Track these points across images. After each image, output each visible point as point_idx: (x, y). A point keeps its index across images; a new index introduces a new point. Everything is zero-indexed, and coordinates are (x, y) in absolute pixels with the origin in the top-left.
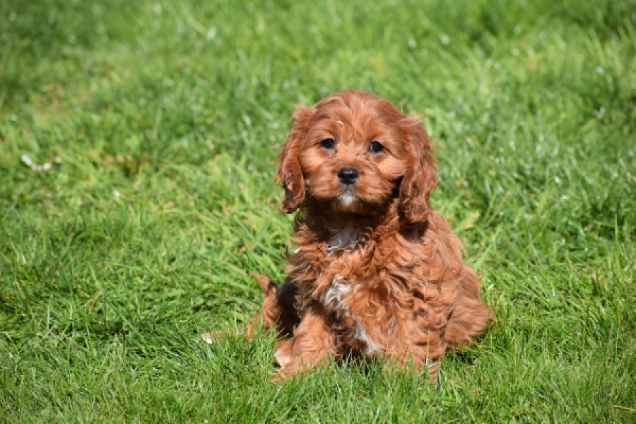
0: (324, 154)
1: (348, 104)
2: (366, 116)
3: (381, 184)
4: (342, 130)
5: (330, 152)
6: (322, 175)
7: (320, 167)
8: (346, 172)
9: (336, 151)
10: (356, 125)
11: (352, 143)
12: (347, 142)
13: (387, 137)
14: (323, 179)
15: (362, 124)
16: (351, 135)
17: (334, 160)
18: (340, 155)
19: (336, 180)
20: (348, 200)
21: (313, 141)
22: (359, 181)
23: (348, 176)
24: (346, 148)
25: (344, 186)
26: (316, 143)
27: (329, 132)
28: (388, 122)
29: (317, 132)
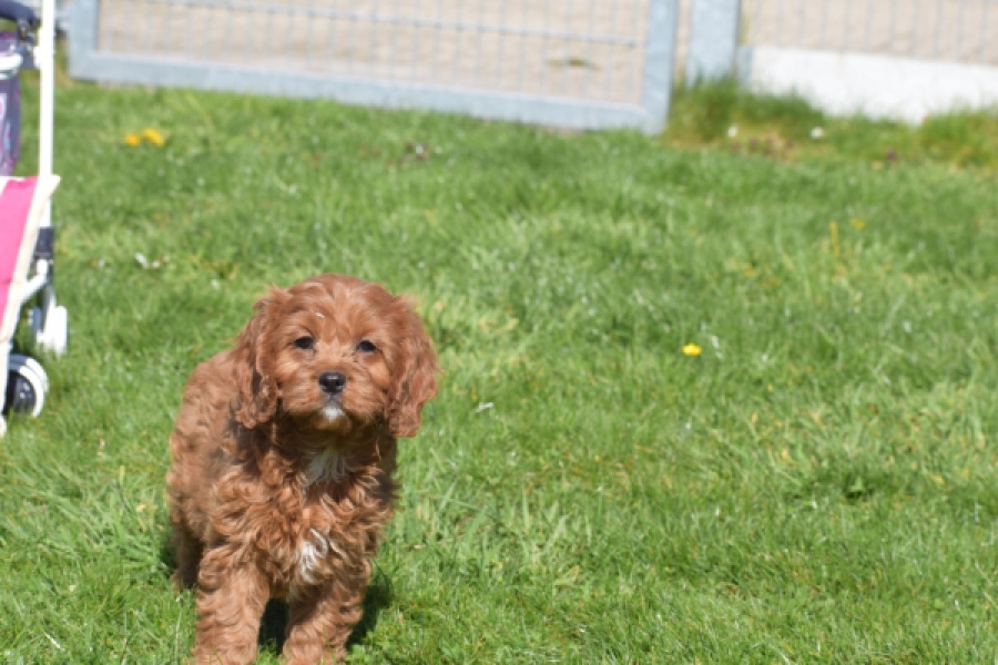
0: (298, 357)
1: (330, 292)
2: (353, 308)
3: (374, 394)
4: (323, 324)
5: (307, 353)
6: (298, 384)
7: (295, 373)
8: (330, 378)
9: (315, 352)
10: (341, 318)
11: (336, 341)
12: (329, 340)
13: (381, 334)
14: (302, 388)
15: (350, 318)
16: (333, 332)
17: (313, 363)
18: (321, 356)
19: (317, 389)
20: (332, 413)
21: (285, 340)
22: (347, 390)
23: (332, 384)
24: (327, 347)
25: (328, 396)
26: (289, 344)
27: (305, 328)
28: (383, 314)
29: (290, 329)
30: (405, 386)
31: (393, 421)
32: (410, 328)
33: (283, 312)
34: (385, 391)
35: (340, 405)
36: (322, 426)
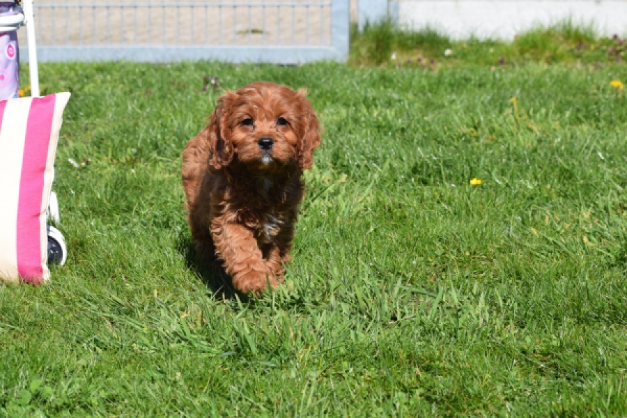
0: (245, 130)
1: (260, 93)
2: (273, 101)
3: (289, 148)
4: (257, 111)
5: (250, 128)
6: (247, 145)
7: (244, 139)
8: (265, 141)
9: (254, 127)
10: (267, 107)
11: (265, 120)
12: (261, 120)
13: (290, 114)
14: (249, 147)
15: (272, 106)
16: (263, 115)
17: (254, 133)
18: (258, 129)
19: (258, 147)
20: (266, 160)
21: (236, 121)
22: (274, 147)
23: (266, 144)
24: (261, 124)
25: (264, 151)
26: (239, 123)
27: (247, 114)
28: (290, 103)
29: (239, 114)
30: (305, 141)
31: (300, 161)
32: (305, 109)
33: (234, 106)
34: (295, 146)
35: (271, 156)
36: (261, 167)
